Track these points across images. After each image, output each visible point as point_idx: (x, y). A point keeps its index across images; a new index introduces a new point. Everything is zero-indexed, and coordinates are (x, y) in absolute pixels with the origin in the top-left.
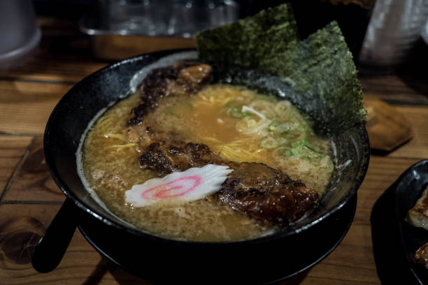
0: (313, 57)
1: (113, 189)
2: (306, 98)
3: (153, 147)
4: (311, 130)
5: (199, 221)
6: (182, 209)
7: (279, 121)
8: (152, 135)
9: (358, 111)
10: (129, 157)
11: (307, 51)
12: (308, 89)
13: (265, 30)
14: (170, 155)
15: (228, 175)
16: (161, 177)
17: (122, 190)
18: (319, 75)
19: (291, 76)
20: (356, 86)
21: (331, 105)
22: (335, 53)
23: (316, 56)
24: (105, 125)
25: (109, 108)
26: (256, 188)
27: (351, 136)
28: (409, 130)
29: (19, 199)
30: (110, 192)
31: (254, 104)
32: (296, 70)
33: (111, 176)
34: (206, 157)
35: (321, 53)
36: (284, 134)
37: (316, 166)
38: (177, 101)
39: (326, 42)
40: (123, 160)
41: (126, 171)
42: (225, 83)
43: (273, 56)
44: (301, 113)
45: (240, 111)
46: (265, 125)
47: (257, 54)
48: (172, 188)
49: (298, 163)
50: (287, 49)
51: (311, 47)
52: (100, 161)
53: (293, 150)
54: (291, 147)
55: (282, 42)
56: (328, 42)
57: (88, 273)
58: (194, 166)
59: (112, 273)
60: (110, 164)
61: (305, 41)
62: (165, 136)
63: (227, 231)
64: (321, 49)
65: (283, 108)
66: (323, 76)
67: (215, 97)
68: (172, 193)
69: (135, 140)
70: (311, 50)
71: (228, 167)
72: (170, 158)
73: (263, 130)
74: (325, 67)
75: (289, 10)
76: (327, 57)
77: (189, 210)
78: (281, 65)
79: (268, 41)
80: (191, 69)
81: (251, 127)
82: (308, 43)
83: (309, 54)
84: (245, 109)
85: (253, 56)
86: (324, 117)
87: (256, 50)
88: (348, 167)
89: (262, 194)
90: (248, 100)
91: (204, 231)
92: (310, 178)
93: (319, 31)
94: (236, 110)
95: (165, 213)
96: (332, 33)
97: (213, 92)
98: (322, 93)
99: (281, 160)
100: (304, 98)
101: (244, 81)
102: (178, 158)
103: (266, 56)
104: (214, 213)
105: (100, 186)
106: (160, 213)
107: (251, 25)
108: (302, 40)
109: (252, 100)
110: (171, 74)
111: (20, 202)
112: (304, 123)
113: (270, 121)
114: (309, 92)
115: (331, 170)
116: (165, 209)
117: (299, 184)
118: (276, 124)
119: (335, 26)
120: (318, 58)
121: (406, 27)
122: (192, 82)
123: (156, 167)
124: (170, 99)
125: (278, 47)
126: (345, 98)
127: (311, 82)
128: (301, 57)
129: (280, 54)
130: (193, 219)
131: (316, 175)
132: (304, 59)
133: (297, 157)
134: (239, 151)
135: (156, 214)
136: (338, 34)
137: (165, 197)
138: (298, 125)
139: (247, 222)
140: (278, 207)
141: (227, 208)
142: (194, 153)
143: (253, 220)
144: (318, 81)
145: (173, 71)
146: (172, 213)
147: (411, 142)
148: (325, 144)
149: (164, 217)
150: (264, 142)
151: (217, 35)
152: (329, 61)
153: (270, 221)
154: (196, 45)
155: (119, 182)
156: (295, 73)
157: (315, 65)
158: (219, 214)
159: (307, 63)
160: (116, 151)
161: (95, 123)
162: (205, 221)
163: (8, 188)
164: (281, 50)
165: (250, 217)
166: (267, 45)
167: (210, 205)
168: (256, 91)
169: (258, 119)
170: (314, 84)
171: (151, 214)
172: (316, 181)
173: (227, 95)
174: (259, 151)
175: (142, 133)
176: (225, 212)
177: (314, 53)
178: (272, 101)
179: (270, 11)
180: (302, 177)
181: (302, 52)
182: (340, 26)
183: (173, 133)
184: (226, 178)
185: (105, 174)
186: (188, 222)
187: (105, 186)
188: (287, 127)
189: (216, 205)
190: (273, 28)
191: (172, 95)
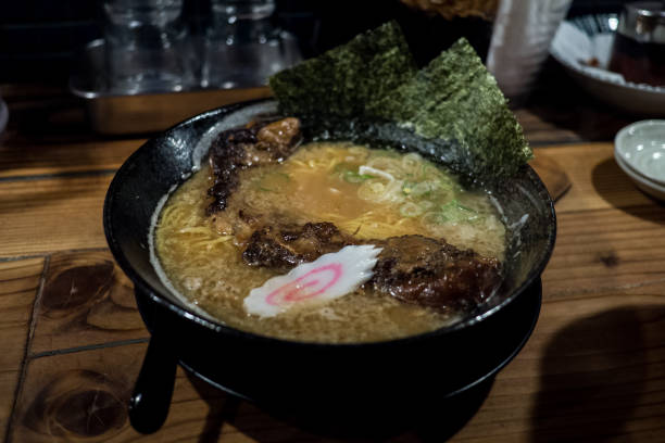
0: (440, 89)
1: (223, 300)
2: (439, 145)
3: (257, 236)
4: (458, 186)
5: (357, 321)
6: (328, 309)
7: (413, 180)
8: (250, 221)
9: (519, 151)
10: (227, 255)
11: (430, 82)
12: (440, 133)
13: (366, 61)
14: (286, 243)
15: (378, 256)
16: (282, 274)
17: (236, 298)
18: (452, 112)
19: (413, 119)
20: (509, 118)
21: (478, 151)
22: (471, 79)
23: (445, 87)
24: (175, 218)
25: (171, 195)
26: (421, 266)
27: (518, 185)
28: (565, 177)
29: (54, 349)
30: (220, 304)
31: (372, 162)
32: (418, 109)
33: (213, 283)
34: (335, 239)
35: (451, 83)
36: (426, 196)
37: (481, 229)
38: (265, 173)
39: (455, 67)
40: (221, 260)
41: (232, 274)
42: (321, 141)
43: (383, 96)
44: (437, 167)
45: (357, 175)
46: (398, 188)
47: (360, 96)
48: (304, 286)
49: (457, 229)
50: (400, 83)
51: (435, 77)
52: (187, 266)
53: (445, 214)
54: (441, 210)
55: (392, 75)
56: (459, 67)
57: (198, 429)
58: (324, 253)
59: (232, 422)
60: (204, 268)
61: (425, 69)
62: (267, 220)
63: (400, 327)
64: (451, 77)
65: (412, 162)
66: (459, 112)
67: (315, 161)
68: (308, 291)
69: (227, 231)
70: (435, 80)
71: (373, 246)
72: (288, 247)
73: (397, 194)
74: (460, 100)
75: (396, 30)
76: (460, 87)
77: (339, 310)
78: (396, 106)
79: (372, 76)
80: (273, 127)
81: (379, 193)
82: (430, 71)
83: (433, 87)
84: (363, 170)
85: (354, 99)
86: (471, 167)
87: (356, 89)
88: (526, 224)
89: (431, 272)
90: (361, 160)
91: (369, 333)
92: (480, 245)
93: (444, 54)
94: (350, 173)
95: (308, 319)
96: (461, 54)
97: (309, 155)
98: (461, 135)
99: (435, 229)
100: (437, 146)
101: (348, 135)
102: (299, 246)
103: (373, 97)
104: (374, 308)
105: (202, 298)
106: (301, 320)
107: (345, 56)
108: (421, 69)
109: (367, 158)
110: (247, 136)
111: (59, 352)
112: (446, 178)
113: (401, 182)
114: (442, 137)
115: (502, 231)
116: (307, 314)
117: (471, 254)
118: (409, 185)
119: (464, 44)
120: (448, 90)
121: (534, 41)
122: (278, 144)
123: (272, 261)
124: (254, 171)
125: (388, 82)
126: (496, 137)
127: (443, 123)
128: (424, 92)
129: (392, 92)
130: (348, 320)
131: (486, 240)
132: (428, 94)
133: (453, 223)
134: (375, 225)
135: (296, 321)
136: (470, 54)
137: (299, 299)
138: (439, 182)
139: (421, 313)
140: (459, 285)
141: (387, 298)
142: (318, 235)
143: (428, 309)
144: (452, 120)
145: (248, 131)
146: (317, 318)
147: (571, 191)
148: (482, 201)
149: (308, 324)
150: (403, 210)
151: (300, 75)
152: (464, 92)
153: (451, 306)
154: (272, 93)
155: (228, 289)
156: (419, 114)
157: (445, 99)
158: (380, 309)
159: (433, 98)
160: (206, 250)
161: (160, 218)
162: (365, 319)
163: (31, 335)
164: (393, 86)
165: (423, 306)
166: (372, 82)
167: (365, 299)
168: (368, 145)
169: (385, 182)
170: (448, 125)
171: (290, 324)
172: (490, 249)
173: (331, 157)
174: (401, 222)
175: (233, 221)
176: (388, 305)
177: (441, 84)
178: (393, 157)
179: (369, 34)
180: (470, 246)
181: (424, 84)
182: (472, 44)
183: (277, 215)
184: (375, 260)
185: (204, 282)
186: (344, 325)
187: (209, 297)
188: (426, 186)
189: (371, 297)
190: (377, 57)
191: (255, 165)
